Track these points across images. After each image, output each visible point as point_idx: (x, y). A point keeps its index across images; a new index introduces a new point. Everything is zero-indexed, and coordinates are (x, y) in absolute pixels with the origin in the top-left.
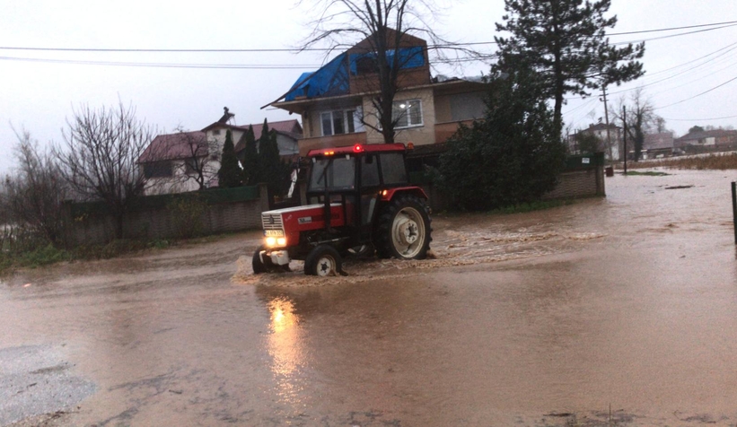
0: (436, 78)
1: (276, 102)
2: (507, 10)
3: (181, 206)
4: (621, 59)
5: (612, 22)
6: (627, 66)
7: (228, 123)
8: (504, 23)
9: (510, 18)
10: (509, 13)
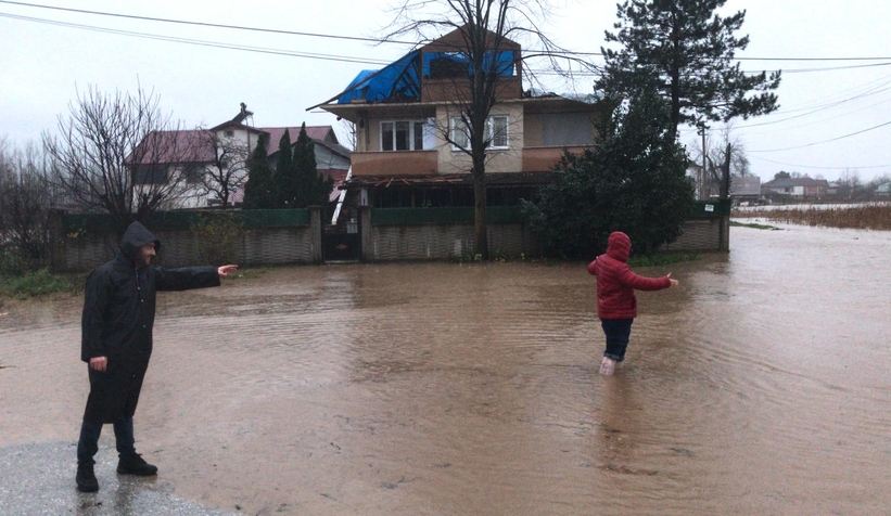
0: (529, 92)
1: (326, 103)
2: (619, 16)
3: (209, 228)
4: (751, 88)
5: (743, 43)
6: (759, 97)
7: (244, 123)
8: (616, 32)
9: (623, 26)
10: (622, 20)
